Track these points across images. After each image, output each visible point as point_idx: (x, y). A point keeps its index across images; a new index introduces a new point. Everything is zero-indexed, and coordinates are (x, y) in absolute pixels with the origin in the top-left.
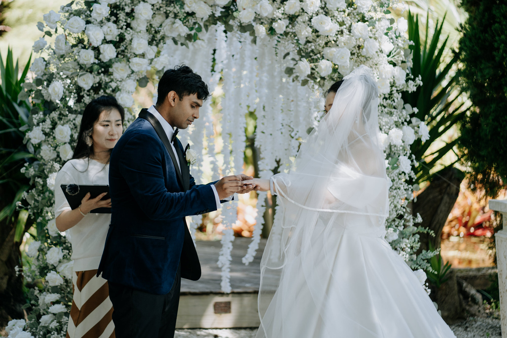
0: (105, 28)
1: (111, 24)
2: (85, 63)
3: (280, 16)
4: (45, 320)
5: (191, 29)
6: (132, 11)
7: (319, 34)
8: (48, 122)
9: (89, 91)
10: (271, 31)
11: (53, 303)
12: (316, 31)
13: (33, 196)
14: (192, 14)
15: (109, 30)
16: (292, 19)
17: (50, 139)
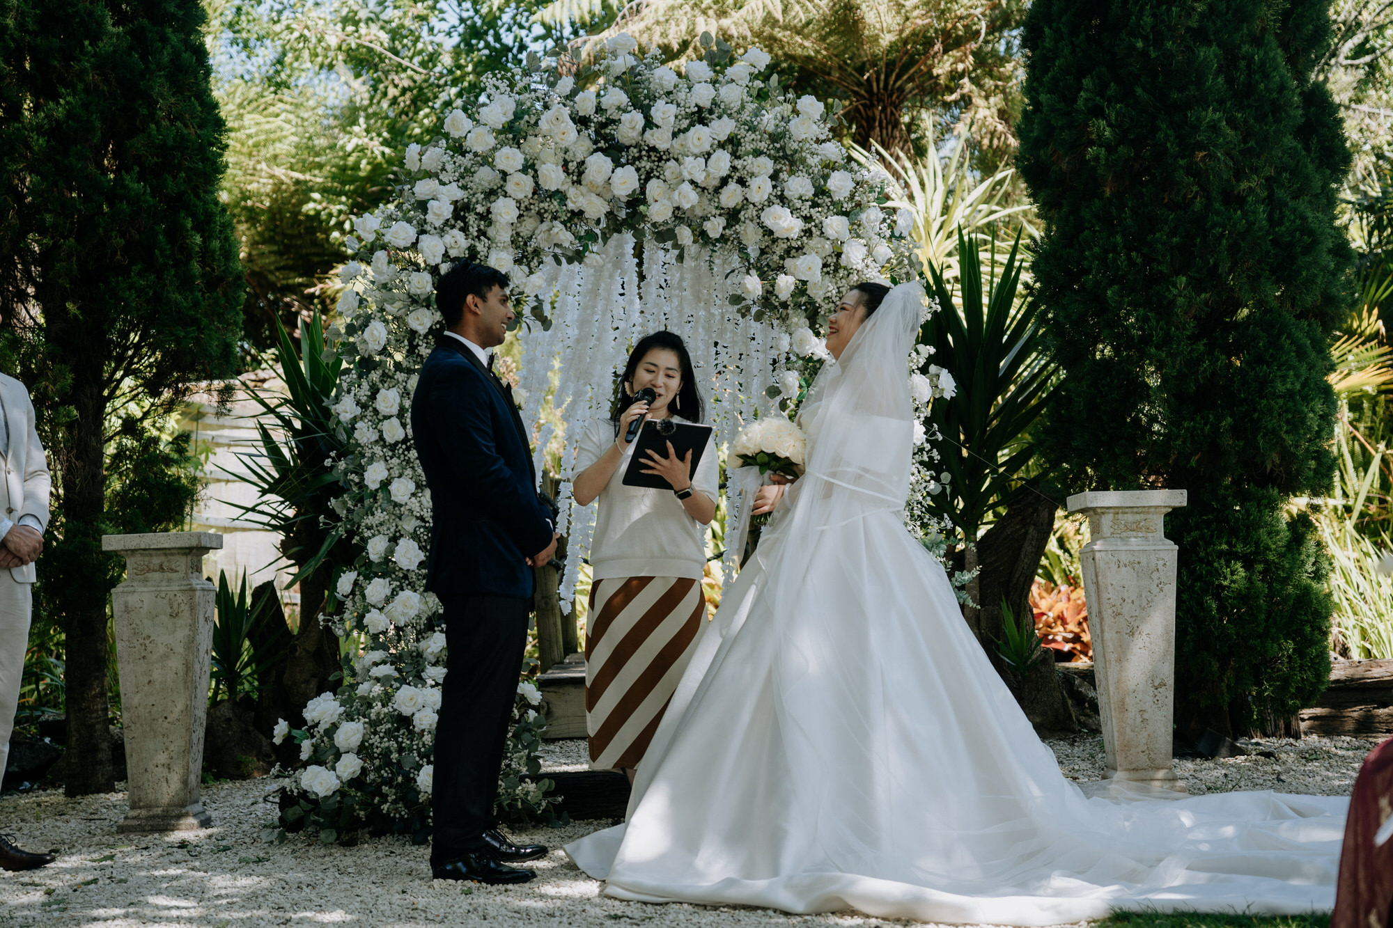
0: (448, 239)
1: (456, 232)
2: (419, 292)
3: (714, 212)
4: (363, 689)
5: (580, 238)
6: (489, 212)
7: (776, 235)
8: (365, 385)
9: (426, 336)
10: (701, 236)
11: (376, 664)
12: (771, 233)
13: (345, 503)
14: (579, 214)
15: (453, 241)
16: (733, 216)
17: (369, 413)
